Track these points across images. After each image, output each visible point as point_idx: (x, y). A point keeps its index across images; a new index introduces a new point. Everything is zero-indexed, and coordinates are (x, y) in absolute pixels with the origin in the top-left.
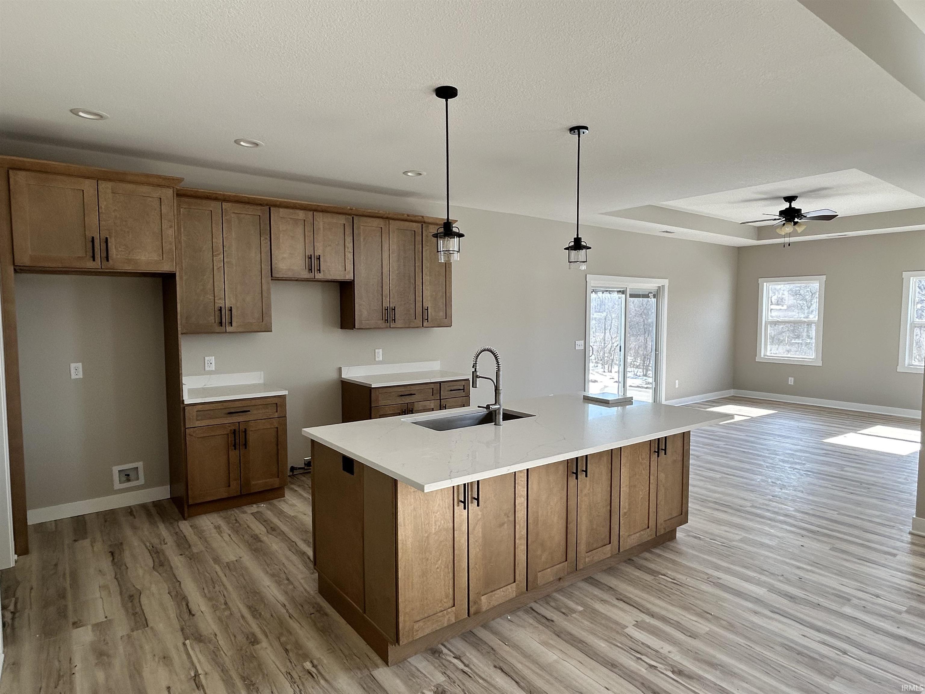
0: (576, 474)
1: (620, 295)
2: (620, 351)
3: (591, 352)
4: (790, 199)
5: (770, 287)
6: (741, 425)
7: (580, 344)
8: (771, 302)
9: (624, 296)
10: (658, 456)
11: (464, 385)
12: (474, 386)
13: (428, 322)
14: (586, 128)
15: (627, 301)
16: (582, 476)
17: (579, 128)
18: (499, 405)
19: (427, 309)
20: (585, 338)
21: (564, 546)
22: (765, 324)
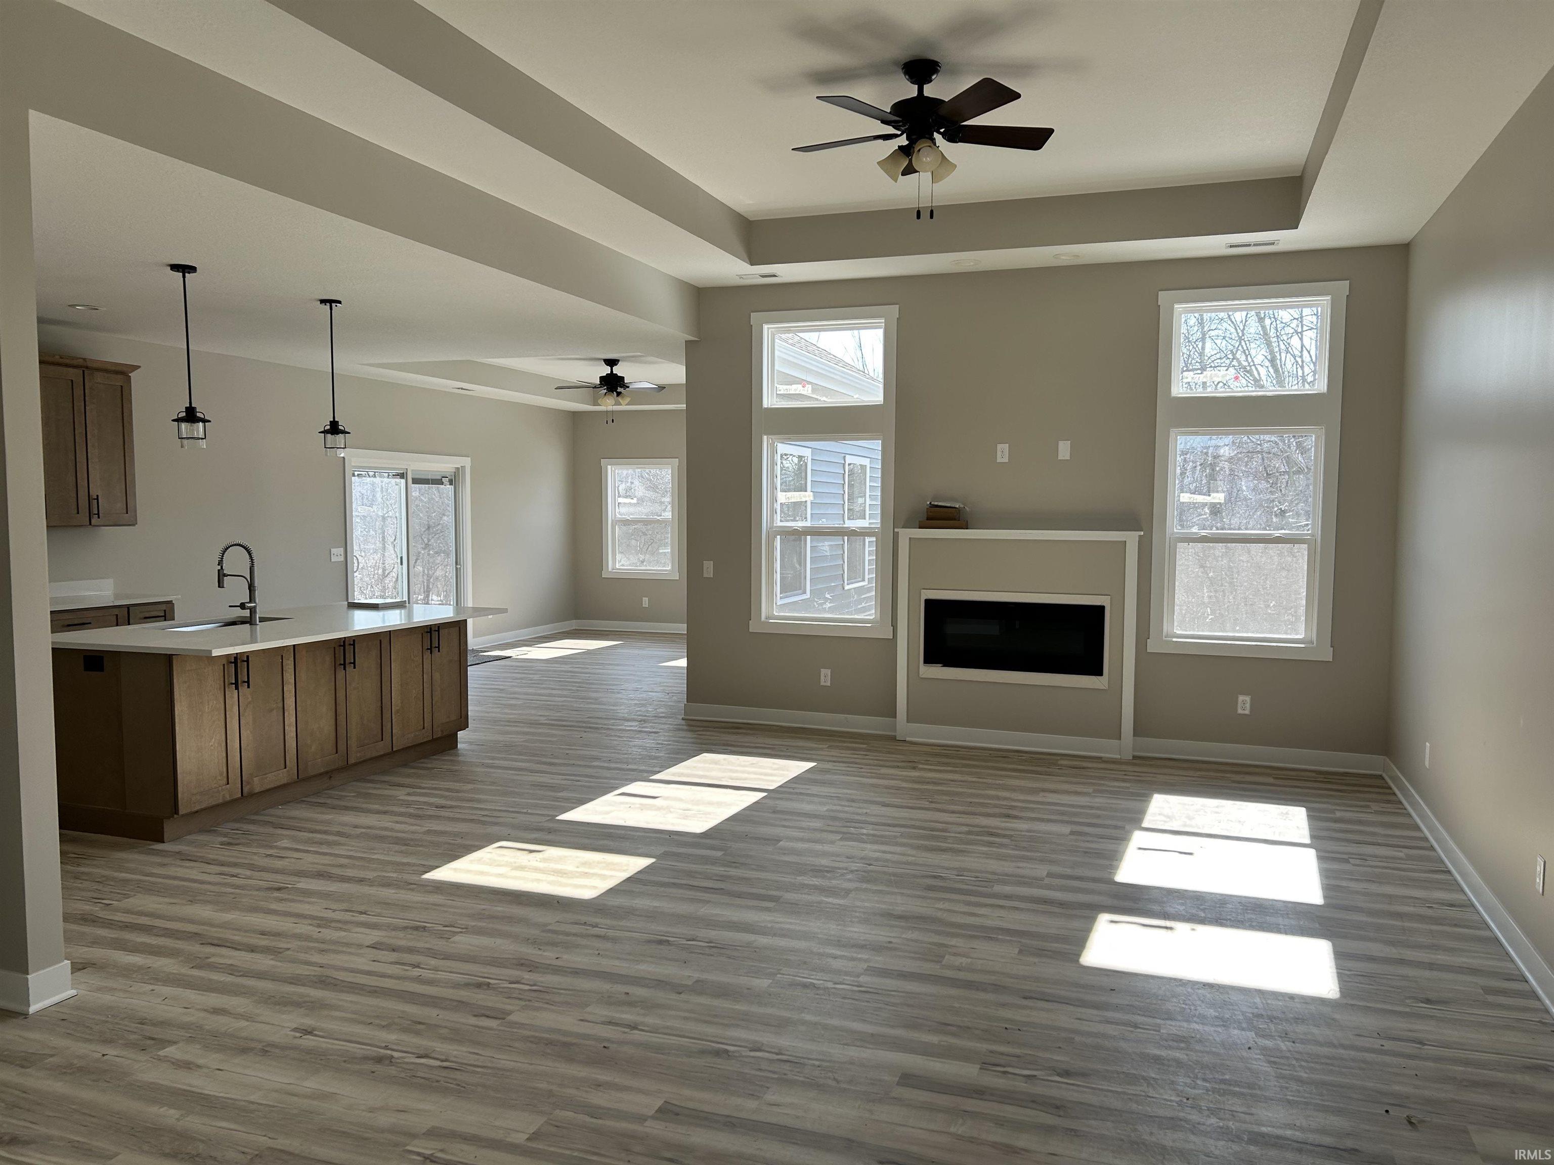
0: (344, 665)
1: (398, 480)
2: (402, 564)
3: (356, 564)
4: (611, 363)
5: (617, 471)
6: (571, 659)
7: (337, 554)
8: (619, 493)
9: (403, 481)
10: (431, 653)
11: (165, 611)
12: (221, 585)
13: (99, 517)
14: (340, 302)
15: (409, 489)
16: (350, 668)
17: (331, 302)
18: (255, 603)
19: (97, 499)
20: (345, 543)
21: (334, 739)
22: (612, 523)
